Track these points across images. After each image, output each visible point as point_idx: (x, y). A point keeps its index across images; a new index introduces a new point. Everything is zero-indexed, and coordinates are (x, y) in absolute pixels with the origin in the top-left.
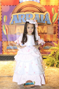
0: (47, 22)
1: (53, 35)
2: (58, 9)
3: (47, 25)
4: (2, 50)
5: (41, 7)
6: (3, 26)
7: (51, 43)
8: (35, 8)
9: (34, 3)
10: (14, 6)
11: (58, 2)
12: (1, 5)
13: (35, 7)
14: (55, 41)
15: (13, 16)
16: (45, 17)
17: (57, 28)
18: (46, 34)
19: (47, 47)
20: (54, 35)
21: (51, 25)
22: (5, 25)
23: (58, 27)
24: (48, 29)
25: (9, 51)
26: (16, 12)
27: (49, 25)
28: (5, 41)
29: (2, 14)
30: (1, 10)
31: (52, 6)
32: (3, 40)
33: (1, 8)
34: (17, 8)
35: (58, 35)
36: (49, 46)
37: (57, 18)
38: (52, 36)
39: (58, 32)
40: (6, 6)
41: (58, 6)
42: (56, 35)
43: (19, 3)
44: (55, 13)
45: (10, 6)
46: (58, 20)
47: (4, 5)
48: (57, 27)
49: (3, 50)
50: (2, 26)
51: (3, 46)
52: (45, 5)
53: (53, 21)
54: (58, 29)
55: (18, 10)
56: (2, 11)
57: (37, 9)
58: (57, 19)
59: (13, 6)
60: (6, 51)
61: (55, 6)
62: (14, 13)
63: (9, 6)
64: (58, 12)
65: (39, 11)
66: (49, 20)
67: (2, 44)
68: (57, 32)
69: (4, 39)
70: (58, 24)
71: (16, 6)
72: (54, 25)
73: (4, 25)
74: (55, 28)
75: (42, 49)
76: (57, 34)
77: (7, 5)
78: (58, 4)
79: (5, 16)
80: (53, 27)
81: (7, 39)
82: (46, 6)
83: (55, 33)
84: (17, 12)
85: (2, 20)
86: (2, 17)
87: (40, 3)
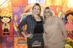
2: (62, 8)
4: (14, 45)
11: (62, 3)
12: (12, 7)
15: (23, 15)
22: (16, 23)
25: (19, 45)
26: (25, 12)
28: (16, 37)
29: (13, 14)
30: (12, 11)
31: (56, 6)
32: (14, 36)
33: (13, 9)
37: (61, 16)
41: (62, 6)
43: (28, 4)
44: (59, 12)
45: (20, 7)
47: (15, 7)
50: (13, 24)
55: (27, 10)
56: (13, 12)
58: (62, 17)
59: (22, 7)
60: (16, 45)
61: (59, 6)
62: (23, 12)
64: (62, 11)
67: (13, 39)
71: (25, 7)
77: (17, 7)
78: (62, 4)
79: (16, 16)
81: (17, 35)
82: (51, 6)
85: (13, 19)
86: (13, 17)
87: (46, 4)
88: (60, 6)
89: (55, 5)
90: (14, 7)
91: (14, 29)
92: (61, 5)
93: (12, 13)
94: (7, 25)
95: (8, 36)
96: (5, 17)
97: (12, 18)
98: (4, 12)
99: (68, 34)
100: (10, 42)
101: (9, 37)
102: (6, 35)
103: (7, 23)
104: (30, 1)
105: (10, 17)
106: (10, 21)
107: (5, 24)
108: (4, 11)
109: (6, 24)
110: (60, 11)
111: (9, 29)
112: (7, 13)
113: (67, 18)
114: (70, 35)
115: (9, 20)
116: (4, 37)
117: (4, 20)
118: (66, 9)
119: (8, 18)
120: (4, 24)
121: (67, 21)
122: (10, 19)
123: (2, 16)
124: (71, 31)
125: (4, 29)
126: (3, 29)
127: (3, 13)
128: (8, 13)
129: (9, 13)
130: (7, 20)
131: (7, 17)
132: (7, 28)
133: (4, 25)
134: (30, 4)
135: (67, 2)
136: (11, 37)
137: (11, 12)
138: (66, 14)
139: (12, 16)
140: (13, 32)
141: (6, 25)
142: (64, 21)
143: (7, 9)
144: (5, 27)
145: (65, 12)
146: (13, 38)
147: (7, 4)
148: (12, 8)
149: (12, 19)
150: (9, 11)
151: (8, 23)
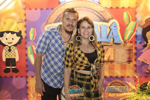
0: (114, 40)
1: (125, 66)
2: (136, 13)
3: (115, 46)
4: (28, 94)
5: (103, 10)
6: (29, 48)
7: (122, 80)
8: (91, 12)
9: (88, 3)
10: (50, 9)
12: (25, 9)
13: (91, 10)
14: (131, 75)
15: (48, 28)
16: (111, 30)
17: (134, 51)
18: (113, 64)
19: (115, 88)
20: (127, 64)
21: (122, 45)
22: (33, 46)
23: (136, 48)
24: (116, 54)
25: (39, 95)
26: (53, 21)
27: (118, 46)
28: (32, 77)
29: (25, 26)
30: (24, 18)
31: (123, 8)
32: (28, 74)
33: (25, 15)
34: (55, 14)
35: (136, 65)
36: (119, 87)
37: (134, 31)
38: (123, 67)
39: (136, 60)
40: (33, 10)
41: (136, 7)
42: (131, 64)
43: (59, 3)
44: (130, 22)
45: (42, 9)
46: (136, 36)
47: (30, 9)
48: (134, 48)
49: (28, 92)
50: (26, 49)
51: (28, 85)
52: (109, 7)
53: (127, 38)
54: (136, 54)
55: (56, 17)
56: (25, 20)
57: (94, 15)
58: (135, 33)
59: (47, 9)
60: (34, 96)
61: (129, 8)
63: (39, 10)
64: (136, 19)
65: (98, 18)
66: (118, 36)
67: (27, 82)
68: (133, 60)
69: (30, 73)
70: (136, 43)
71: (52, 9)
72: (129, 45)
73: (30, 45)
74: (130, 50)
75: (104, 92)
76: (134, 62)
77: (36, 9)
78: (136, 3)
80: (126, 49)
82: (111, 8)
83: (129, 61)
84: (55, 22)
85: (26, 37)
86: (26, 32)
87: (99, 3)
88: (132, 8)
89: (121, 7)
90: (28, 10)
91: (28, 60)
92: (133, 6)
93: (25, 23)
94: (13, 50)
95: (14, 74)
96: (8, 32)
97: (23, 34)
98: (6, 20)
99: (148, 72)
100: (19, 88)
101: (16, 77)
102: (11, 73)
103: (13, 47)
105: (20, 32)
106: (19, 42)
107: (8, 48)
108: (6, 18)
109: (10, 47)
110: (132, 20)
111: (17, 59)
112: (12, 24)
113: (147, 36)
115: (17, 39)
116: (5, 77)
117: (7, 39)
118: (146, 15)
119: (15, 34)
120: (5, 48)
121: (147, 42)
122: (19, 38)
123: (2, 29)
125: (7, 59)
126: (4, 60)
127: (5, 23)
128: (15, 24)
129: (17, 23)
130: (13, 39)
131: (13, 33)
132: (13, 57)
133: (7, 50)
134: (65, 3)
136: (22, 77)
137: (22, 22)
138: (145, 27)
139: (25, 29)
140: (27, 66)
141: (10, 50)
142: (141, 43)
143: (14, 14)
144: (8, 54)
145: (141, 22)
146: (25, 80)
148: (23, 12)
149: (24, 37)
150: (18, 18)
151: (15, 45)
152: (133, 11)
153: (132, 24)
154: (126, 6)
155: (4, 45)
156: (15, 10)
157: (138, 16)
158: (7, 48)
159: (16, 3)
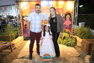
33: (31, 11)
40: (33, 9)
58: (63, 16)
90: (31, 9)
92: (62, 8)
96: (25, 16)
104: (42, 5)
108: (25, 12)
114: (67, 28)
116: (25, 30)
117: (25, 18)
118: (66, 11)
121: (66, 19)
124: (68, 25)
130: (27, 18)
131: (27, 16)
134: (42, 7)
135: (66, 6)
142: (64, 19)
143: (27, 11)
145: (65, 13)
147: (27, 8)
150: (28, 12)
152: (62, 10)
153: (62, 13)
154: (60, 8)
155: (25, 20)
156: (27, 9)
157: (64, 11)
158: (25, 21)
159: (28, 7)
